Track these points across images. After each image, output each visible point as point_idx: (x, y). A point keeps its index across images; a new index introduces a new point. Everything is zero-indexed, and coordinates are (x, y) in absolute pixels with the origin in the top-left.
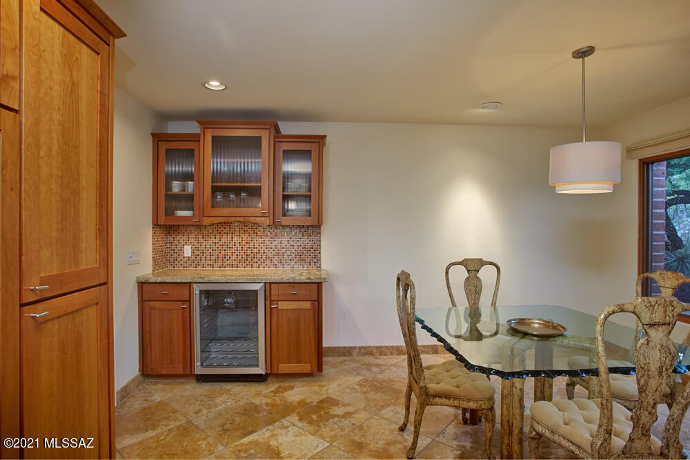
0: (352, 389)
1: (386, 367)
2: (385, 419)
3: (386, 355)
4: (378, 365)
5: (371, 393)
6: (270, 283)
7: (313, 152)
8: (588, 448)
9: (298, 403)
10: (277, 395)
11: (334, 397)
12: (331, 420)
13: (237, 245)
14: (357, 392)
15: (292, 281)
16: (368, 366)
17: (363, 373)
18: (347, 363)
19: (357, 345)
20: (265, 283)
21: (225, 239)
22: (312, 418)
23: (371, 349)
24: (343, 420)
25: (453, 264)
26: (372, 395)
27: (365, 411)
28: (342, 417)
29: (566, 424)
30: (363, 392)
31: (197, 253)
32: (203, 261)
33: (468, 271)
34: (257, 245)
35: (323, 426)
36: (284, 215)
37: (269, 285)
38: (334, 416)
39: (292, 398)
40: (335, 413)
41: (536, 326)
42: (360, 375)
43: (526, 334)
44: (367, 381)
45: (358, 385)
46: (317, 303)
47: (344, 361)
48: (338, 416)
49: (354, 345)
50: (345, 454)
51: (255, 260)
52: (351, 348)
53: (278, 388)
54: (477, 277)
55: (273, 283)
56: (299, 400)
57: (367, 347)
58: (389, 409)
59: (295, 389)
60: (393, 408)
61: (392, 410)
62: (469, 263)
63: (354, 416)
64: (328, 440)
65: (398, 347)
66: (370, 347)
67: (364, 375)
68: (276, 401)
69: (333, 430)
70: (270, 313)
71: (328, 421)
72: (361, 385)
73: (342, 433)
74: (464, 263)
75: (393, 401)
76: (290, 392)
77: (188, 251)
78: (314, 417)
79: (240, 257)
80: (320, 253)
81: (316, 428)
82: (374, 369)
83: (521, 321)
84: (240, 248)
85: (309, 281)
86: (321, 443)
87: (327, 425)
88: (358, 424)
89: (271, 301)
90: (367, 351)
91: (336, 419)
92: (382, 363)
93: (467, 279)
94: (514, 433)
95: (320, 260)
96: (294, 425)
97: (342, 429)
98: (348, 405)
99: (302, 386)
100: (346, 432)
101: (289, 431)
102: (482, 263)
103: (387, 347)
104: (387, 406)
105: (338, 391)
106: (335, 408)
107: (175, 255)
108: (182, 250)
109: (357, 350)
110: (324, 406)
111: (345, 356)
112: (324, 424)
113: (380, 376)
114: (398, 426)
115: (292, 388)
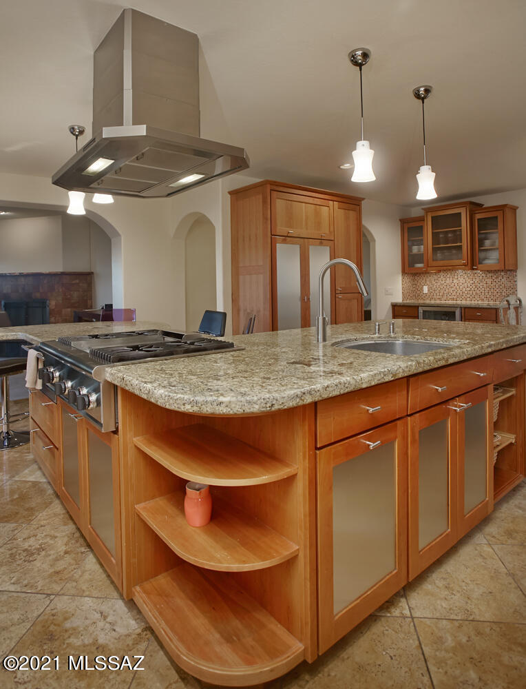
6: (465, 308)
7: (499, 218)
13: (456, 285)
15: (477, 306)
20: (461, 308)
21: (448, 281)
31: (431, 291)
32: (435, 296)
34: (469, 285)
36: (480, 263)
37: (463, 309)
51: (468, 296)
77: (426, 289)
79: (458, 294)
84: (458, 288)
89: (465, 319)
107: (418, 292)
108: (422, 289)
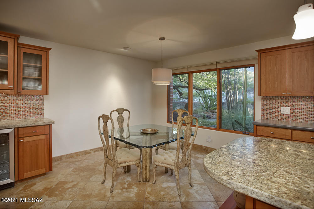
0: (70, 174)
1: (82, 161)
2: (93, 182)
3: (80, 156)
4: (78, 161)
5: (81, 173)
6: (18, 128)
7: (42, 56)
8: (173, 164)
9: (43, 189)
10: (26, 190)
11: (63, 181)
12: (67, 191)
14: (74, 175)
15: (33, 125)
16: (73, 162)
17: (72, 166)
18: (61, 164)
19: (65, 154)
20: (14, 128)
22: (56, 194)
23: (72, 155)
24: (73, 188)
25: (113, 111)
26: (82, 174)
27: (82, 181)
28: (72, 187)
29: (165, 159)
30: (77, 174)
33: (119, 114)
35: (64, 195)
36: (23, 89)
37: (17, 129)
38: (68, 189)
39: (38, 189)
40: (67, 187)
41: (149, 131)
42: (71, 167)
43: (147, 134)
44: (76, 169)
45: (72, 172)
46: (49, 135)
47: (59, 163)
48: (70, 188)
49: (64, 154)
50: (83, 201)
52: (62, 156)
53: (24, 187)
54: (122, 116)
55: (19, 128)
56: (43, 188)
57: (70, 154)
58: (93, 177)
59: (37, 184)
60: (94, 176)
61: (94, 177)
62: (119, 110)
63: (78, 185)
64: (70, 199)
65: (85, 151)
66: (72, 154)
67: (73, 167)
68: (28, 193)
69: (71, 194)
70: (18, 145)
71: (66, 191)
72: (74, 172)
73: (76, 194)
74: (117, 110)
75: (93, 174)
76: (35, 186)
78: (57, 193)
80: (43, 109)
81: (61, 197)
82: (77, 163)
83: (144, 130)
85: (44, 124)
86: (68, 202)
87: (66, 194)
88: (82, 188)
89: (18, 138)
90: (70, 156)
91: (70, 190)
92: (80, 160)
93: (118, 117)
94: (147, 169)
95: (43, 113)
96: (47, 200)
97: (75, 192)
98: (72, 182)
99: (41, 181)
100: (78, 193)
101: (45, 204)
102: (123, 110)
103: (80, 152)
104: (91, 176)
105: (64, 177)
106: (66, 185)
109: (65, 157)
110: (60, 186)
111: (58, 161)
112: (64, 194)
113: (82, 165)
114: (101, 183)
115: (35, 184)
